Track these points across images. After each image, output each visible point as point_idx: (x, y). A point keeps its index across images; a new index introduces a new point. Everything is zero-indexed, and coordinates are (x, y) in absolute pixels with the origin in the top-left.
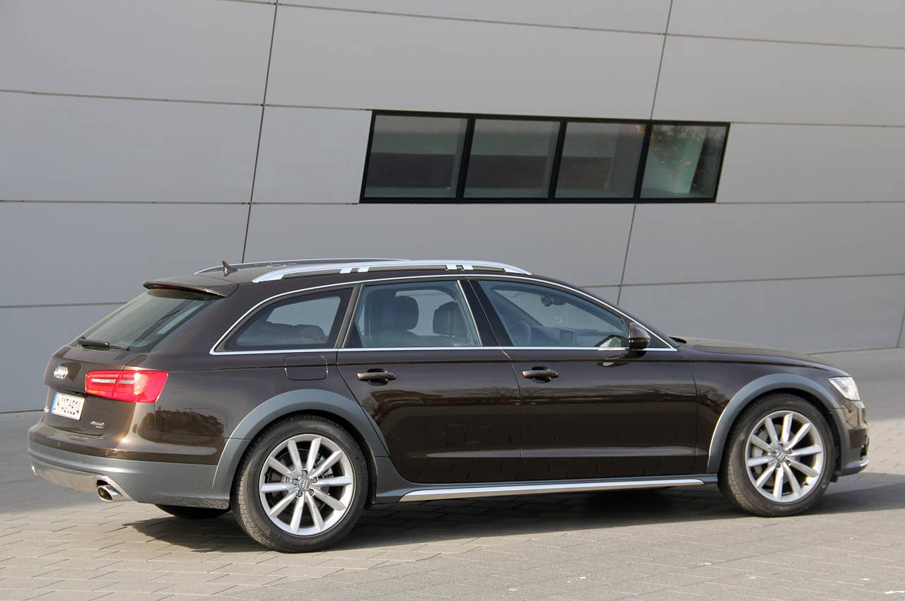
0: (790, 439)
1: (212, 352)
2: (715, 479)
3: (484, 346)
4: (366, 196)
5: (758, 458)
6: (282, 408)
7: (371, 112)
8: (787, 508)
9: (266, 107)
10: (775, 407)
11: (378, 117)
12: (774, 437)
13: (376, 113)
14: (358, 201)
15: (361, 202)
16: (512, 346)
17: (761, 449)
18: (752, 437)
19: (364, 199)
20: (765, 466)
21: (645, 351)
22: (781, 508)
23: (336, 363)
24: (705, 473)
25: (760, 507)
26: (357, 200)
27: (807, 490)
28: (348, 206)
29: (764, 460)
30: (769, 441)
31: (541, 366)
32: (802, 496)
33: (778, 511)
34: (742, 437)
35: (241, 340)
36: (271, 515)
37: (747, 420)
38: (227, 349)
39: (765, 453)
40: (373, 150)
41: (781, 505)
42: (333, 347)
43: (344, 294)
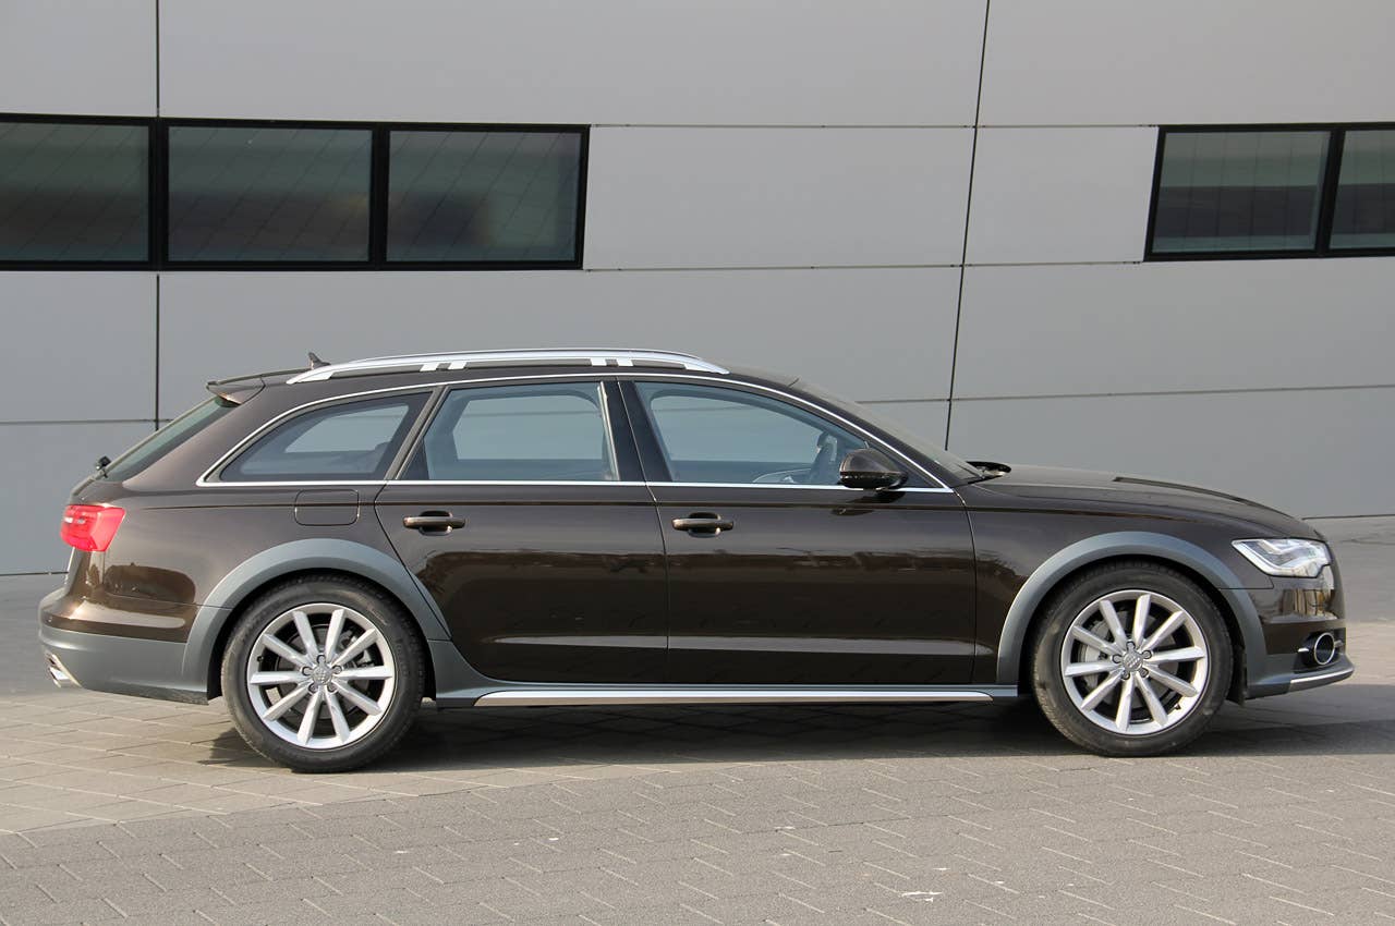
0: (1148, 633)
1: (200, 483)
2: (1012, 693)
3: (622, 480)
4: (1156, 250)
5: (1091, 662)
6: (280, 565)
7: (1157, 129)
8: (1138, 744)
9: (979, 130)
10: (1117, 583)
11: (1169, 136)
12: (1119, 632)
13: (1165, 130)
14: (1142, 259)
15: (1145, 260)
16: (671, 481)
17: (1097, 649)
18: (1076, 630)
19: (1151, 255)
20: (1103, 676)
21: (904, 493)
22: (1127, 743)
23: (375, 502)
24: (994, 683)
25: (1088, 740)
26: (1141, 256)
27: (1175, 716)
28: (1126, 265)
29: (1100, 667)
30: (1110, 638)
31: (704, 512)
32: (1166, 726)
33: (1120, 748)
34: (1054, 629)
35: (247, 467)
36: (266, 718)
37: (1065, 603)
38: (221, 478)
39: (1104, 656)
40: (1163, 184)
41: (1126, 739)
42: (382, 479)
43: (415, 401)
